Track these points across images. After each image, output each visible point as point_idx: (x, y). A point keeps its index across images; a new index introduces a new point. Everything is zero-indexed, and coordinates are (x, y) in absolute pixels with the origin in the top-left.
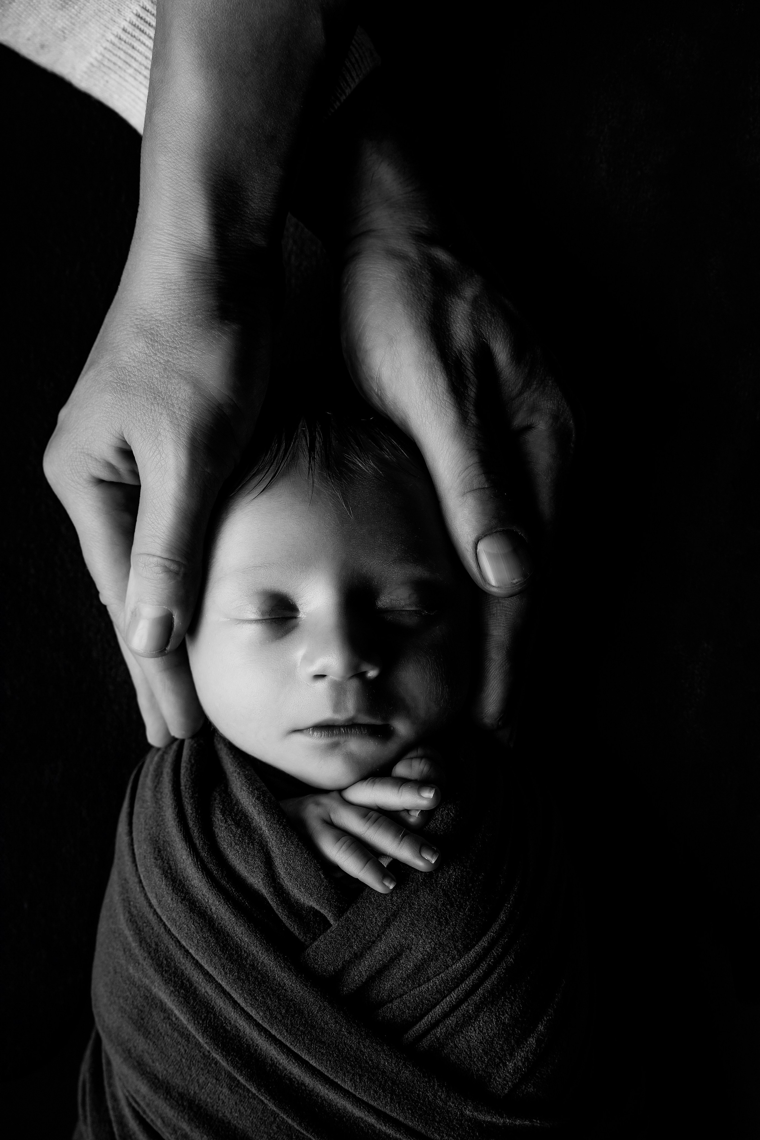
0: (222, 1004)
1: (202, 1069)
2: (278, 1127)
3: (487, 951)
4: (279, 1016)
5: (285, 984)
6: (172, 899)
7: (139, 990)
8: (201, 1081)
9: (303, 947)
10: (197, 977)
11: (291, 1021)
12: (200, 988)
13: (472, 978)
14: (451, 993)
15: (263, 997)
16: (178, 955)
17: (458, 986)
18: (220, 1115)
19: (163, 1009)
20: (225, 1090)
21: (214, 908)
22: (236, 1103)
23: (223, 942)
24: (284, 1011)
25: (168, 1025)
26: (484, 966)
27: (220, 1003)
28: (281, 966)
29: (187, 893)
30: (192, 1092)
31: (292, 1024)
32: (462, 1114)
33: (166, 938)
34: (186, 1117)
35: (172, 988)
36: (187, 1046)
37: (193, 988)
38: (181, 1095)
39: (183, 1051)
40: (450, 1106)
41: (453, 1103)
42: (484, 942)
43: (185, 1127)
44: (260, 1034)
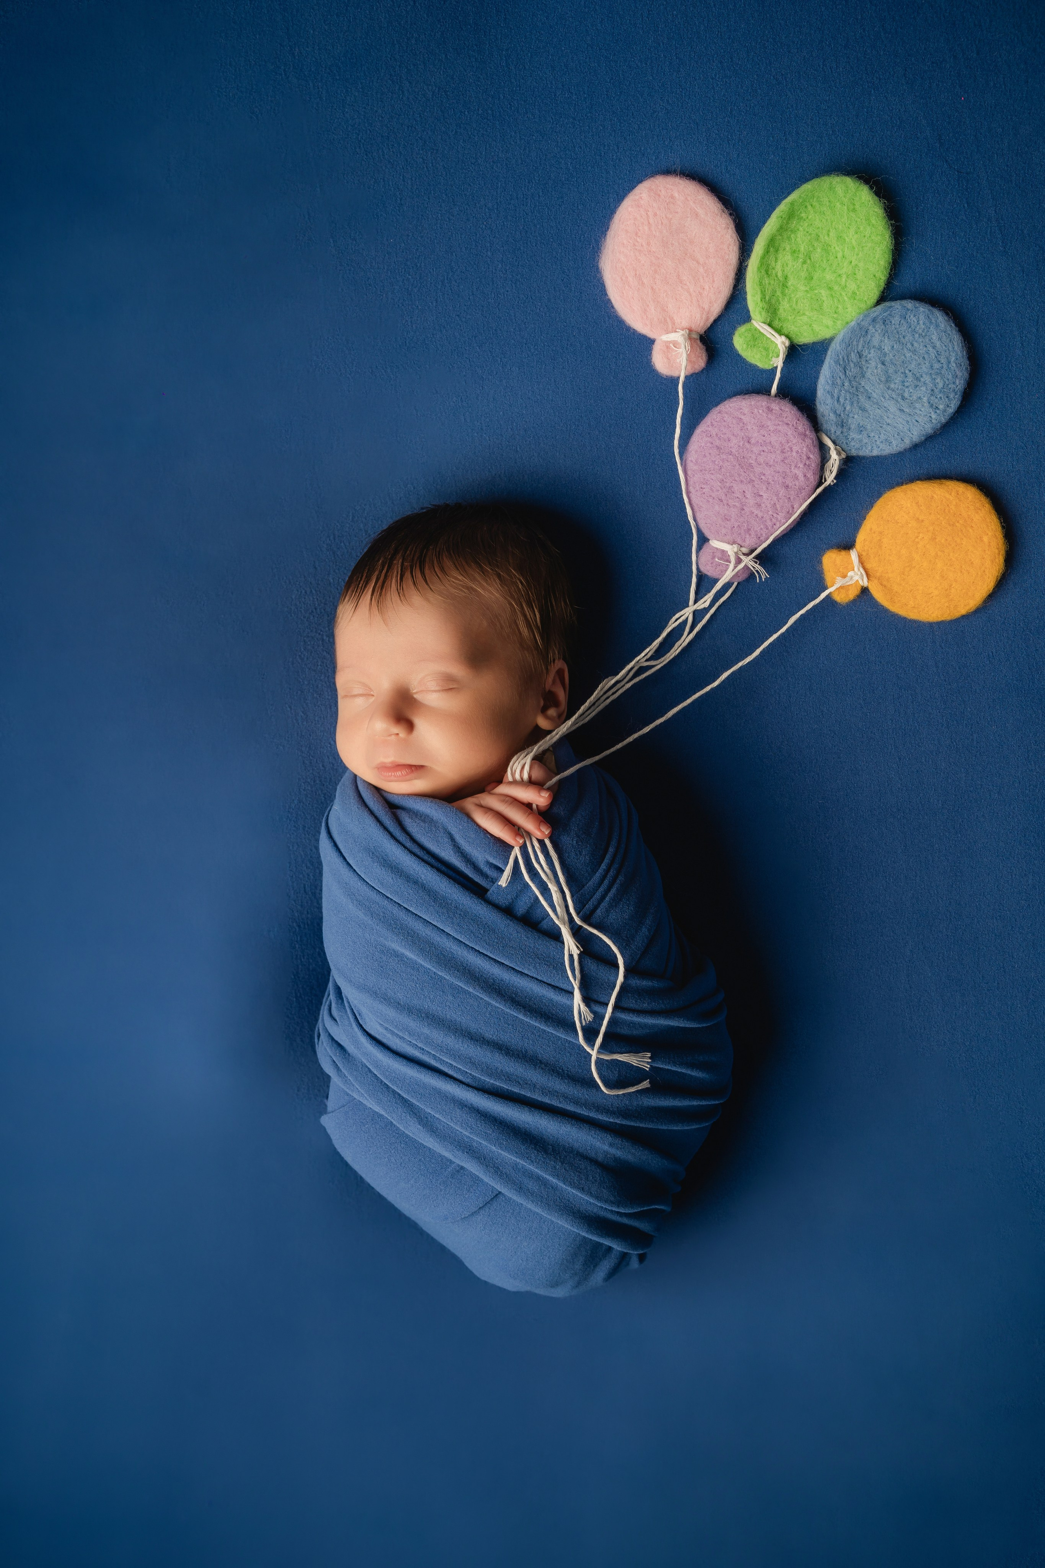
0: (439, 939)
1: (431, 988)
2: (490, 1014)
3: (607, 871)
4: (480, 936)
5: (479, 914)
6: (392, 878)
7: (376, 948)
8: (432, 997)
9: (487, 890)
10: (418, 927)
11: (488, 937)
12: (421, 933)
13: (600, 891)
14: (588, 902)
15: (467, 925)
16: (402, 915)
17: (591, 898)
18: (448, 1017)
19: (397, 955)
20: (450, 998)
21: (423, 876)
22: (459, 1005)
23: (433, 897)
24: (482, 932)
25: (402, 965)
26: (606, 882)
27: (437, 938)
28: (475, 903)
29: (402, 871)
30: (427, 1007)
31: (489, 939)
32: (608, 979)
33: (390, 906)
34: (426, 1024)
35: (402, 937)
36: (418, 975)
37: (416, 934)
38: (420, 1011)
39: (416, 979)
40: (600, 975)
41: (602, 973)
42: (603, 866)
43: (426, 1031)
44: (468, 951)
